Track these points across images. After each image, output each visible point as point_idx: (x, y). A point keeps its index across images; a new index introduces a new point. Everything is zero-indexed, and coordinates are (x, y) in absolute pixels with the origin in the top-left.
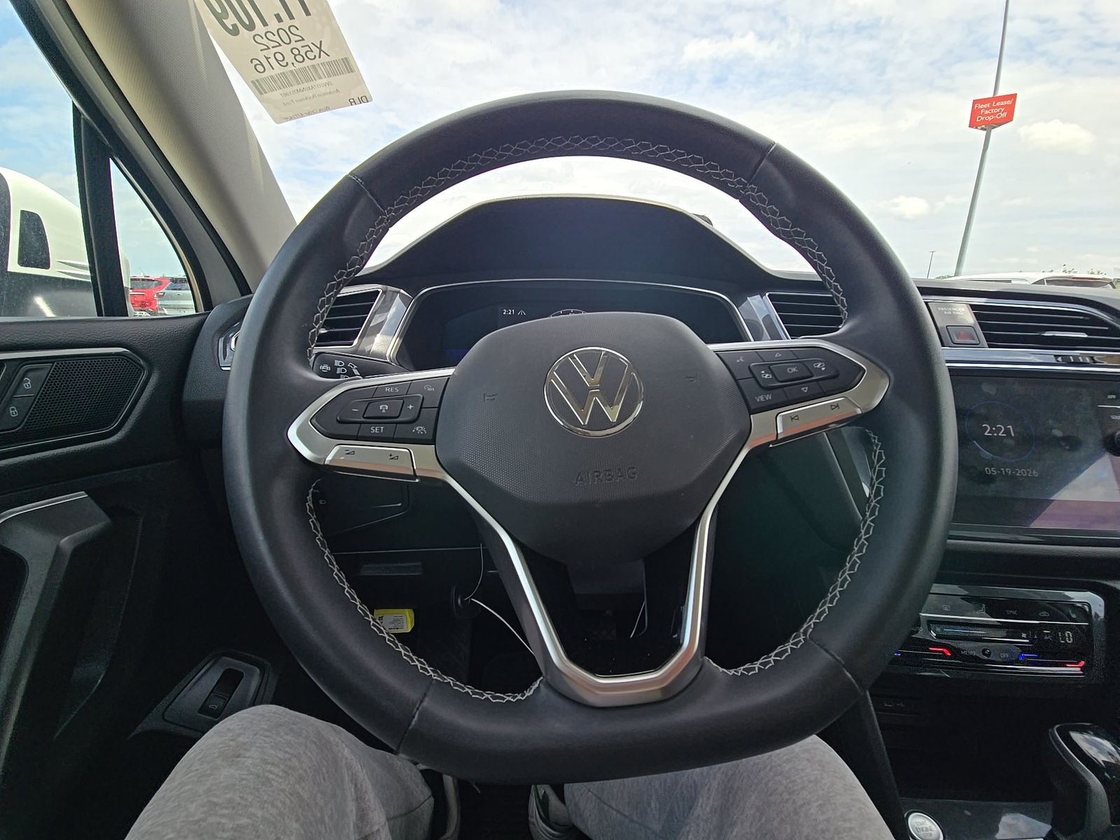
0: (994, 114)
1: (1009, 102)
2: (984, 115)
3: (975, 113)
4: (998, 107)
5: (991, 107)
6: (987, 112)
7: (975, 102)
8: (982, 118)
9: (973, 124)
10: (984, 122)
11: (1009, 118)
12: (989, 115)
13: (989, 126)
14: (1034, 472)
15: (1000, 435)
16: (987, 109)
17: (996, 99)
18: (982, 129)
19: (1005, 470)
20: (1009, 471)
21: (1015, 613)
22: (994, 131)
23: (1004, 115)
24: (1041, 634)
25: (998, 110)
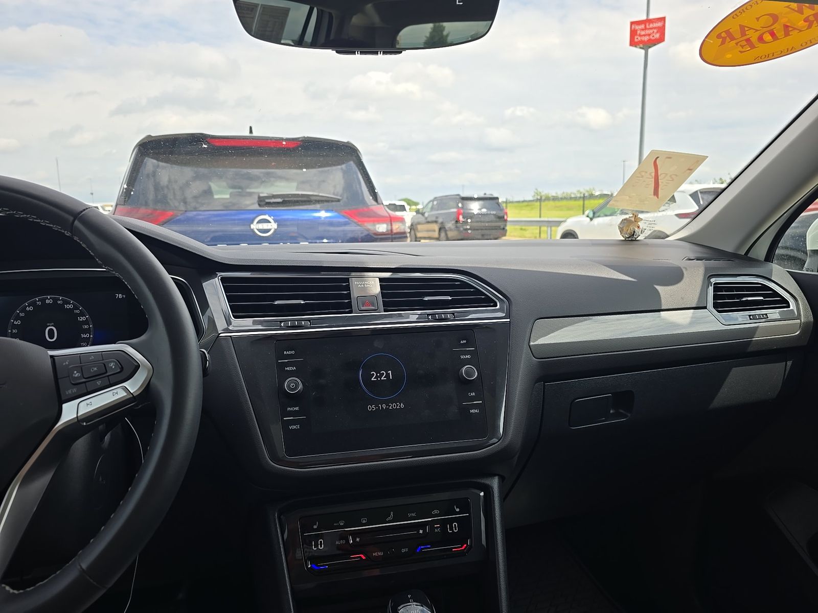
0: (649, 35)
1: (659, 24)
2: (640, 35)
3: (633, 33)
4: (651, 29)
5: (646, 29)
6: (643, 33)
7: (632, 23)
8: (639, 38)
9: (633, 43)
10: (641, 42)
11: (661, 39)
12: (645, 35)
13: (647, 45)
14: (402, 405)
15: (382, 379)
16: (643, 30)
17: (648, 21)
18: (641, 48)
19: (382, 406)
20: (384, 406)
21: (414, 515)
22: (650, 50)
23: (657, 36)
24: (432, 528)
25: (652, 31)
